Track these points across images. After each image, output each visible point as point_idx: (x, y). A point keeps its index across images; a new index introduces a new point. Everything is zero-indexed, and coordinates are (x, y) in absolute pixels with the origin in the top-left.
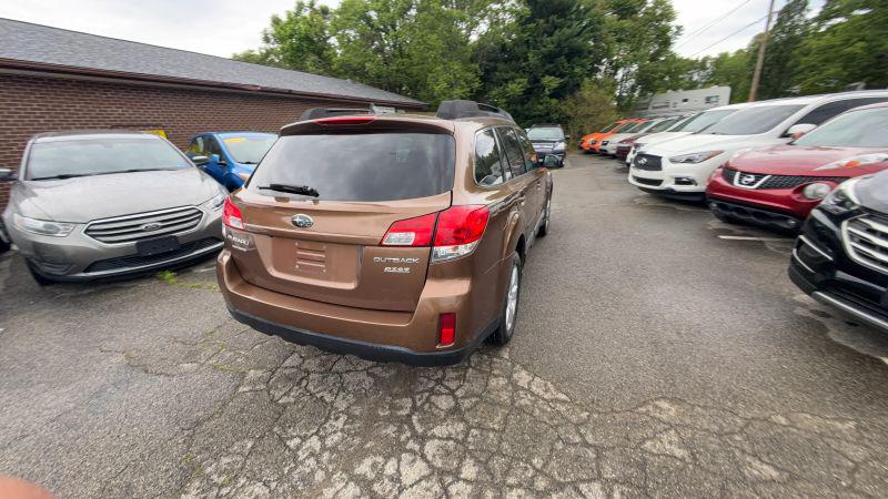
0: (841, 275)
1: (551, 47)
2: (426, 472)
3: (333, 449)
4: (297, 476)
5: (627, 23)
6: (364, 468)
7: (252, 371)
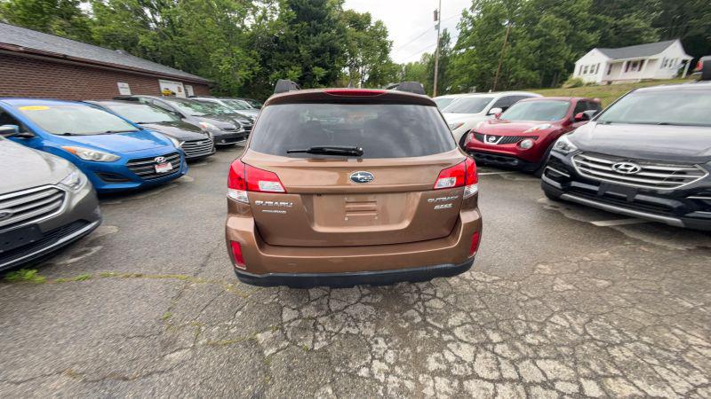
0: (574, 184)
1: (318, 45)
2: (473, 349)
3: (398, 363)
4: (394, 393)
5: (361, 35)
6: (432, 365)
7: (259, 335)
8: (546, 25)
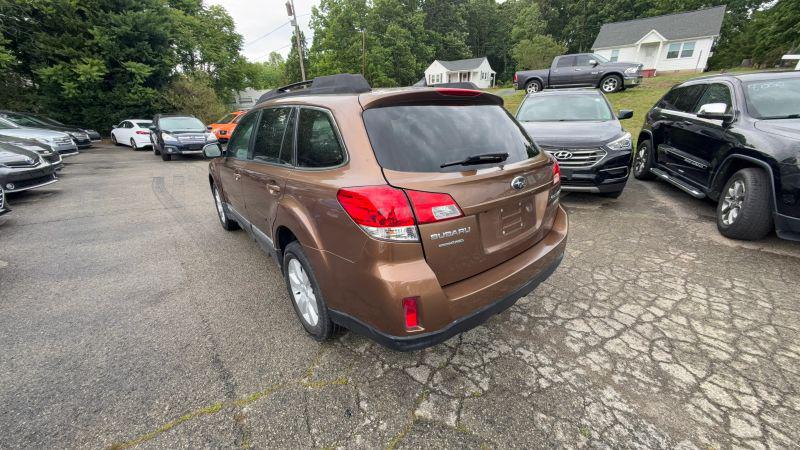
2: (582, 321)
3: (554, 360)
4: (580, 385)
6: (574, 347)
7: (418, 412)
8: (393, 34)
